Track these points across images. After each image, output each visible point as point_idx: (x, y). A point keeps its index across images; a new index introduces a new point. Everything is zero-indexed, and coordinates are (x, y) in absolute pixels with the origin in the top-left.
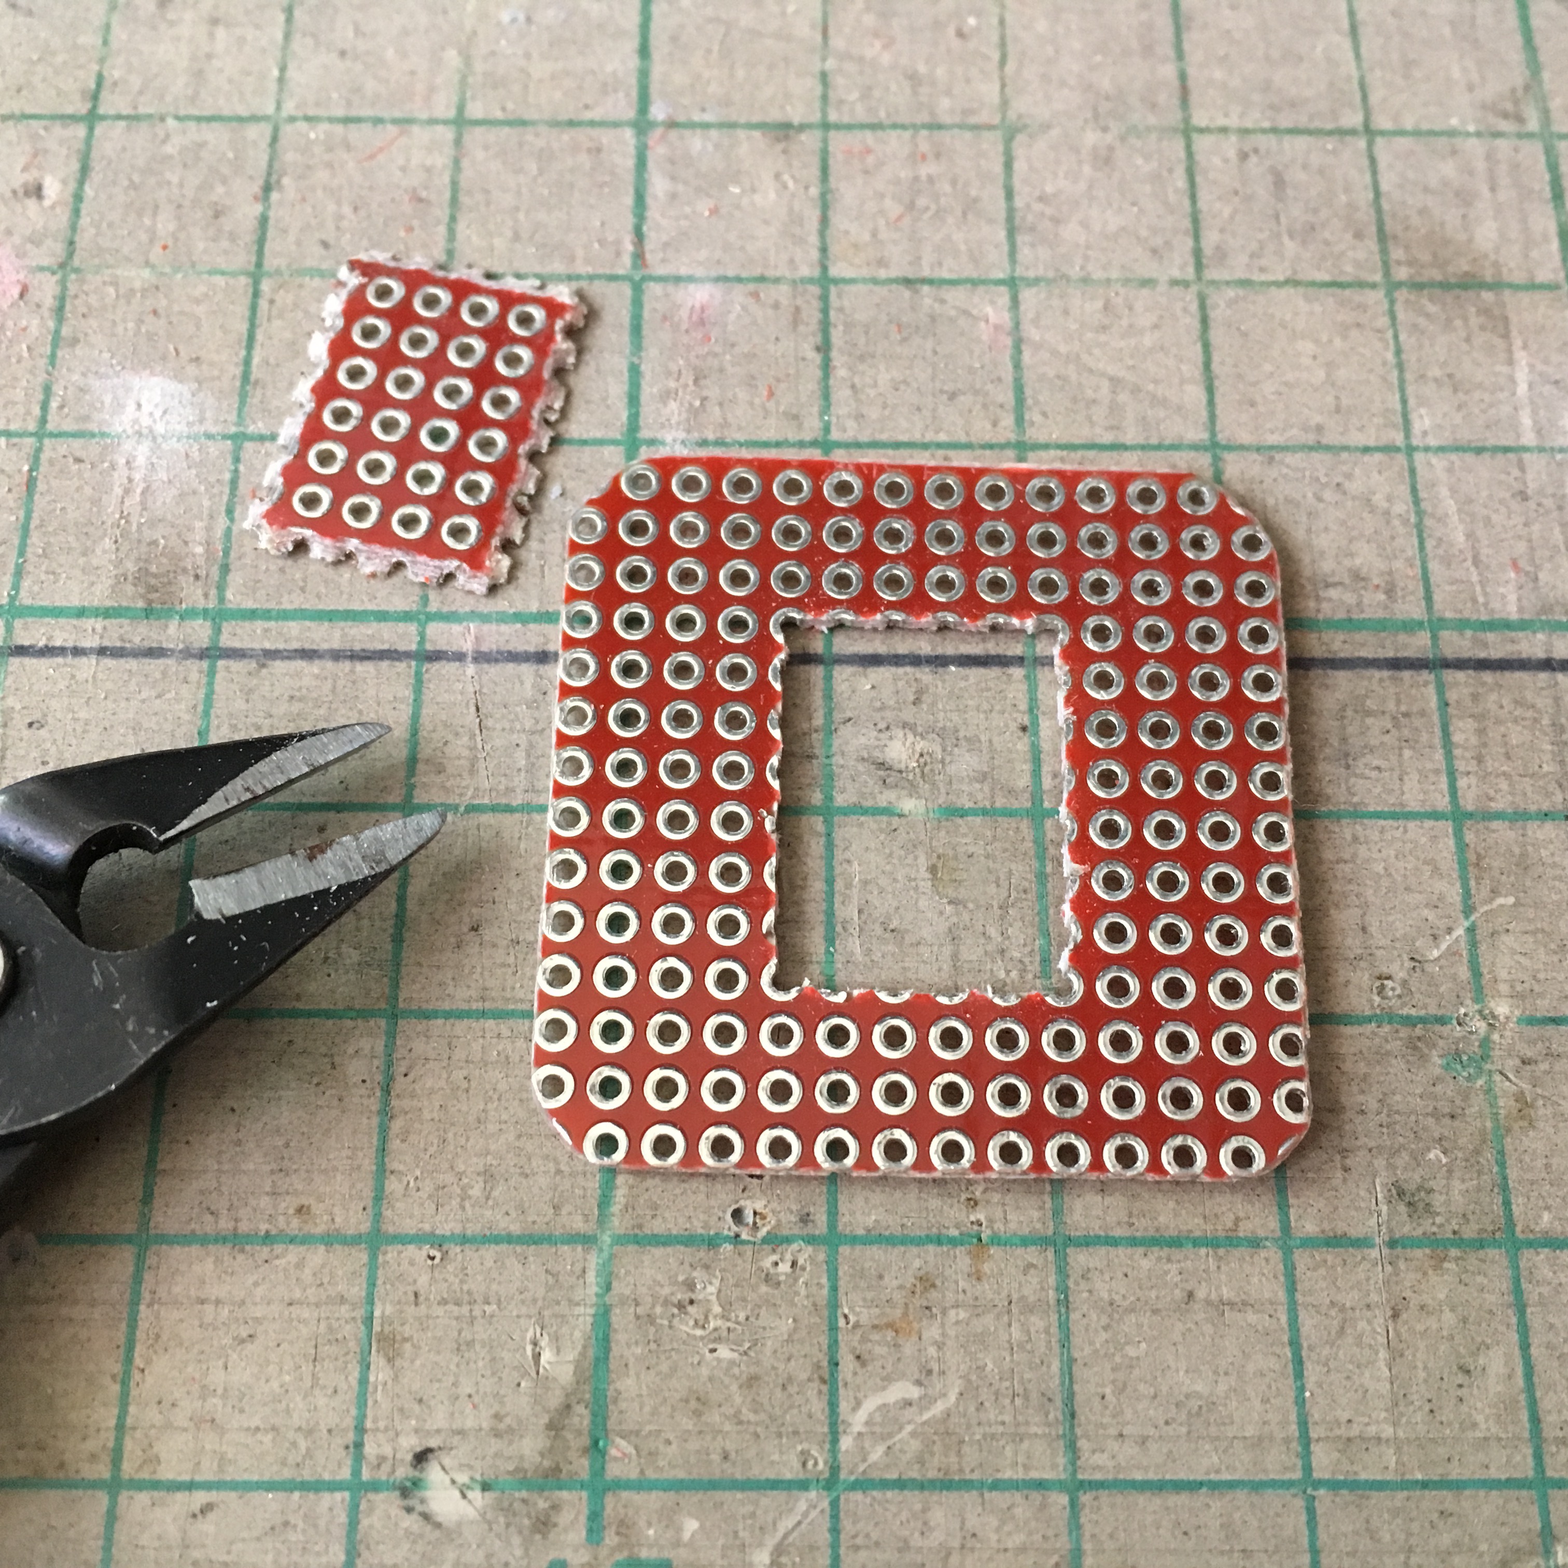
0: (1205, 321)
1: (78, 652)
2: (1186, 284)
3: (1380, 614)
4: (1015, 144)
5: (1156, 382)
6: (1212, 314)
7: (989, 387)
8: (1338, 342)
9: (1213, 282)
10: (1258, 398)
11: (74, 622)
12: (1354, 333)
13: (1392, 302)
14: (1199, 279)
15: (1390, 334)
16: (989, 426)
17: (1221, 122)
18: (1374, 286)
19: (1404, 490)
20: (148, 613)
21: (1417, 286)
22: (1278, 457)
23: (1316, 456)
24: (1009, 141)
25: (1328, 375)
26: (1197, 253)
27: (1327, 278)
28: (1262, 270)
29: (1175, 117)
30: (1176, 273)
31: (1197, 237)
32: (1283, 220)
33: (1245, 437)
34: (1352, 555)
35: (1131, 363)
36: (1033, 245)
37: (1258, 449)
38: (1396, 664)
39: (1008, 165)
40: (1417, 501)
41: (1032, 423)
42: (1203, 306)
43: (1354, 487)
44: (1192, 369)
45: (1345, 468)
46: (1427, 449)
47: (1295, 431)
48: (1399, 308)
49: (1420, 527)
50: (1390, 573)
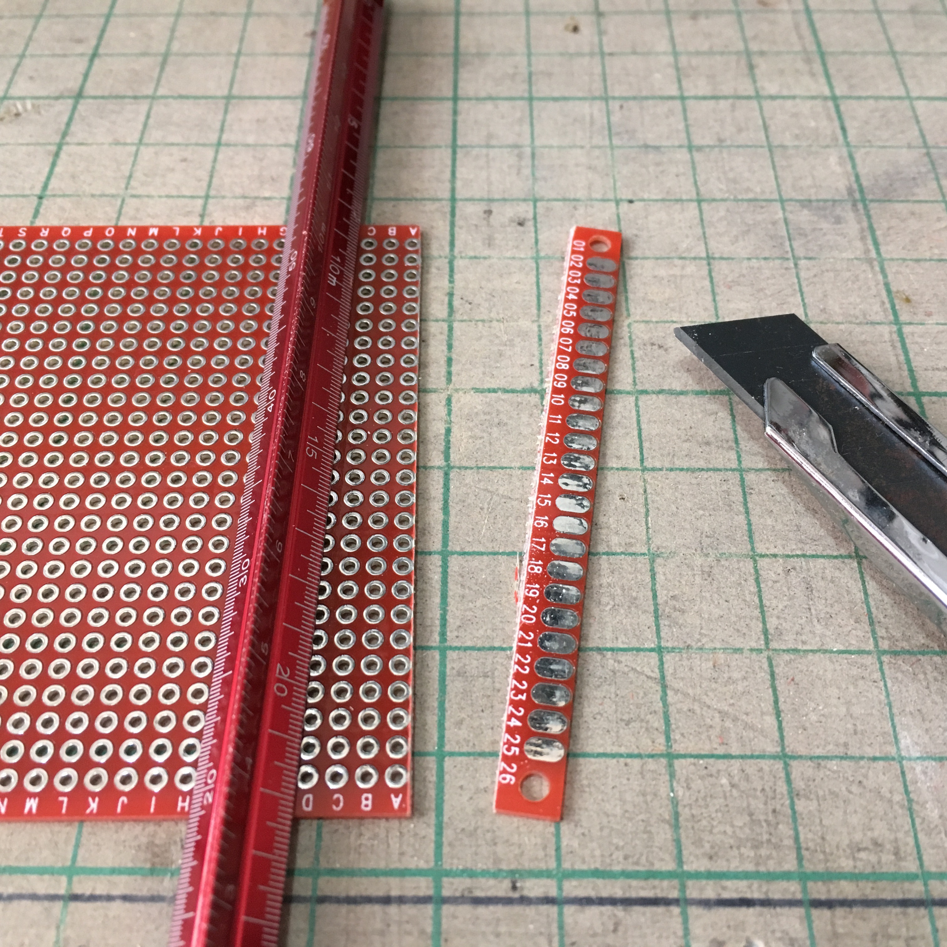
0: (773, 675)
1: (110, 898)
2: (759, 651)
3: (893, 869)
4: (656, 565)
5: (747, 714)
6: (777, 671)
7: (649, 717)
8: (851, 689)
9: (775, 650)
10: (807, 725)
11: (109, 877)
12: (861, 682)
13: (881, 663)
14: (768, 648)
15: (882, 683)
16: (650, 743)
17: (773, 551)
18: (869, 653)
19: (899, 786)
20: (152, 871)
21: (895, 654)
22: (823, 763)
23: (845, 763)
24: (652, 562)
25: (848, 710)
26: (765, 632)
27: (842, 648)
28: (804, 643)
29: (746, 548)
30: (754, 645)
31: (764, 623)
32: (813, 611)
33: (802, 750)
34: (872, 829)
35: (732, 701)
36: (669, 626)
37: (811, 758)
38: (904, 903)
39: (653, 577)
40: (907, 792)
41: (676, 741)
42: (771, 665)
43: (870, 783)
44: (768, 706)
45: (863, 771)
46: (910, 759)
47: (831, 747)
48: (886, 667)
49: (910, 809)
50: (896, 840)
